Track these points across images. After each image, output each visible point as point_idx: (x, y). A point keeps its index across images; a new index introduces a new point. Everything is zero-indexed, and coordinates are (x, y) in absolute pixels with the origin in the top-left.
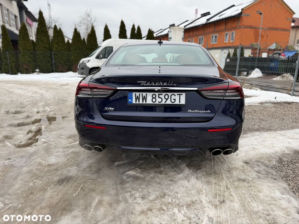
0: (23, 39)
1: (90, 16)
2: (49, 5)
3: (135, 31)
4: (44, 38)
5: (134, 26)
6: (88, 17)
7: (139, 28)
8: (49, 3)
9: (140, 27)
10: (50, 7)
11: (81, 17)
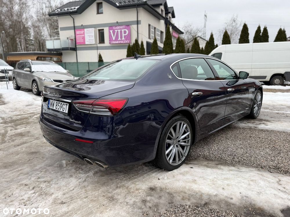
0: (153, 52)
1: (236, 21)
2: (206, 16)
3: (260, 33)
4: (168, 49)
5: (259, 28)
6: (234, 22)
7: (265, 30)
8: (206, 14)
9: (267, 29)
10: (206, 17)
11: (227, 24)
